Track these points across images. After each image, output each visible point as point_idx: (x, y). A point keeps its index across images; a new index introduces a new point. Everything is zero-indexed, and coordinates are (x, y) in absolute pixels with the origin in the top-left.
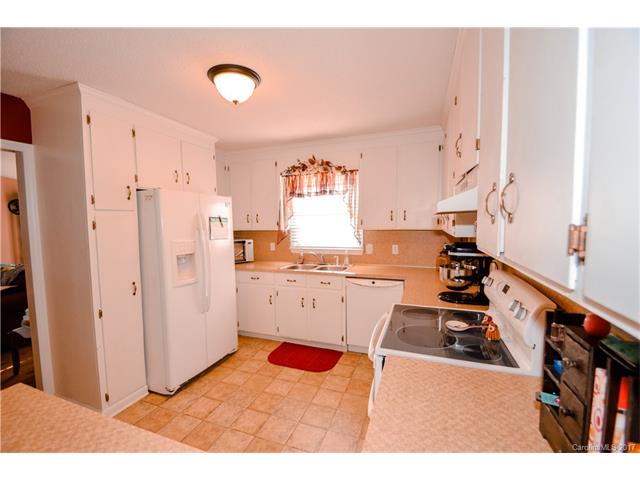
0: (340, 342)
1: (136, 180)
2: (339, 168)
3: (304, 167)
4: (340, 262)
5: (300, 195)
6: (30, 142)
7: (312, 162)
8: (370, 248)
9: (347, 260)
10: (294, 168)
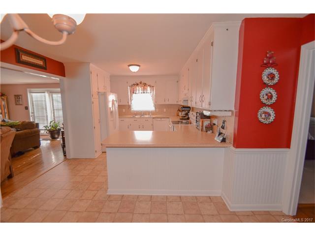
2: (149, 85)
5: (136, 93)
6: (65, 76)
7: (141, 83)
9: (151, 114)
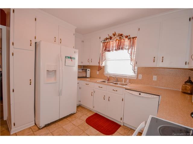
0: (120, 120)
1: (35, 38)
2: (127, 37)
3: (111, 38)
4: (125, 82)
7: (114, 35)
8: (140, 77)
9: (128, 81)
10: (107, 39)
